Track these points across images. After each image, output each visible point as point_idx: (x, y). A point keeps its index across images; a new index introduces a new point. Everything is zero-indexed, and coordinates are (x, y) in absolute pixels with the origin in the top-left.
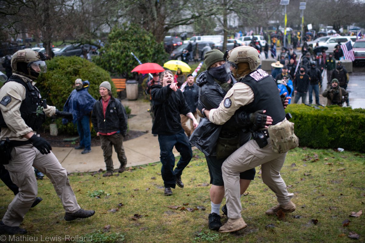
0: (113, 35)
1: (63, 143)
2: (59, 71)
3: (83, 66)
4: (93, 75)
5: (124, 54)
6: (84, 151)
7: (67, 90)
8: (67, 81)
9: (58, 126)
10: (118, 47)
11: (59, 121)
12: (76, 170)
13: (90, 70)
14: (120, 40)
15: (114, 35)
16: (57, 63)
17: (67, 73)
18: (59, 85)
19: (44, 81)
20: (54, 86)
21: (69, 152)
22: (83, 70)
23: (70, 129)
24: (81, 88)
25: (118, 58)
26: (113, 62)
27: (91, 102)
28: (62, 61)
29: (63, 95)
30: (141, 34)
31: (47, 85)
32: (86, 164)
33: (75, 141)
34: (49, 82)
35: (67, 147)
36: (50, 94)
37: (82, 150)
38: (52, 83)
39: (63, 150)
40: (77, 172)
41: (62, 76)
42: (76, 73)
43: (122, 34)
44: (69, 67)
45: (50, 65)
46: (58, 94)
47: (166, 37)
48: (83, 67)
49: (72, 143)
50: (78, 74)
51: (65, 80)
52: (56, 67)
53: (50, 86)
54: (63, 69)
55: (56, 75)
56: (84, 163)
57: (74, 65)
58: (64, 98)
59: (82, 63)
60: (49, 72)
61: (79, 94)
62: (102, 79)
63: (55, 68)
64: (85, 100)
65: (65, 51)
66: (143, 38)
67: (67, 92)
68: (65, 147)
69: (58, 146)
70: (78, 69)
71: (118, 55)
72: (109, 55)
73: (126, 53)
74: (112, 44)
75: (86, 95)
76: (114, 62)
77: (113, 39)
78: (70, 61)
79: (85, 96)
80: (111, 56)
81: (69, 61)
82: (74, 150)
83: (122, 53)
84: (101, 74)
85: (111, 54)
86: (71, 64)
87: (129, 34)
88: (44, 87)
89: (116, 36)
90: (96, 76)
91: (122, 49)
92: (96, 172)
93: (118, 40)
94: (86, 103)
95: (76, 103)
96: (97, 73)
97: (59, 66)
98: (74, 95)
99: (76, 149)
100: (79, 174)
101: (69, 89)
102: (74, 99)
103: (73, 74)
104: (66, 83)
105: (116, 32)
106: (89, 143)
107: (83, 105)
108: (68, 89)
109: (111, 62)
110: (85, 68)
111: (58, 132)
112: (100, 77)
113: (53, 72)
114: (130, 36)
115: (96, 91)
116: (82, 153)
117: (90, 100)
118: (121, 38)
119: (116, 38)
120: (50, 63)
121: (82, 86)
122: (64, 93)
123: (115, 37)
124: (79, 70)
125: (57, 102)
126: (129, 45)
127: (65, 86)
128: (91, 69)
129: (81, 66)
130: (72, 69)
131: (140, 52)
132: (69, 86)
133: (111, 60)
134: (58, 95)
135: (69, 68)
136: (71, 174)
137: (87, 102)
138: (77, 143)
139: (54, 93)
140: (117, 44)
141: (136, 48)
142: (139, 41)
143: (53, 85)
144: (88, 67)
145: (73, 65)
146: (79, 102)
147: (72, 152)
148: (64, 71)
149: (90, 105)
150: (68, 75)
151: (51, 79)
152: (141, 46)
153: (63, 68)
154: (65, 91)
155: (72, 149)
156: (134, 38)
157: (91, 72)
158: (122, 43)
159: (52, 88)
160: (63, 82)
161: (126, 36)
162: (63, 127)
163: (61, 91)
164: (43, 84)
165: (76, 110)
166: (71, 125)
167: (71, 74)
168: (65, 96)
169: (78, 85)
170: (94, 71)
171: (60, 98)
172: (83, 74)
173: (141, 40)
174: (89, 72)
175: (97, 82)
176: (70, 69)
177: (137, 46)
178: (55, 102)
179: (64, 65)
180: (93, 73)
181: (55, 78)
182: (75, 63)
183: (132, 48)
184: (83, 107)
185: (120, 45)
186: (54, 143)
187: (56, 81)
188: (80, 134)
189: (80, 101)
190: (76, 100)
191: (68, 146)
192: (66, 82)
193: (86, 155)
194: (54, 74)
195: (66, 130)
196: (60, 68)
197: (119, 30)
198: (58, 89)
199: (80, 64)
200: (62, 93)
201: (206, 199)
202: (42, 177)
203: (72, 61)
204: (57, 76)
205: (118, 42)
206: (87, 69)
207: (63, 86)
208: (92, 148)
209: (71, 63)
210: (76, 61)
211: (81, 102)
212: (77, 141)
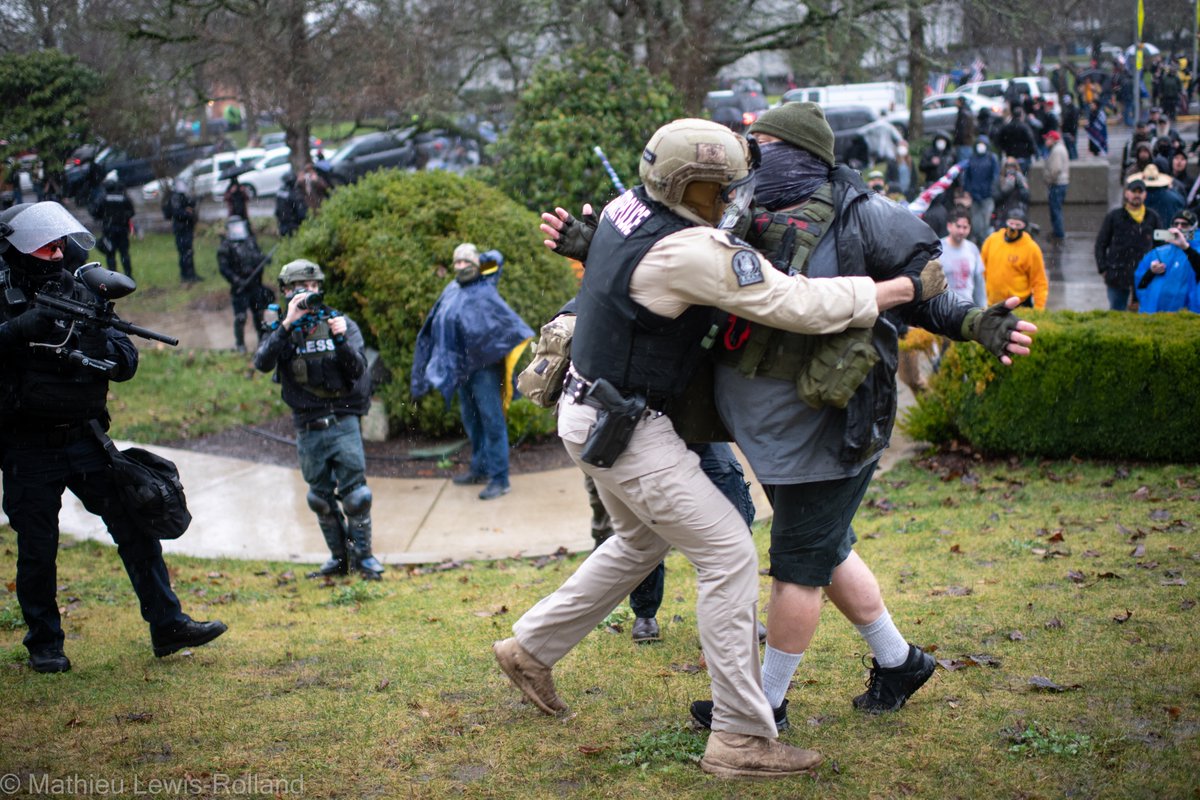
0: (536, 92)
1: (410, 465)
2: (390, 221)
3: (467, 200)
4: (502, 232)
5: (580, 159)
6: (489, 489)
7: (419, 284)
8: (418, 253)
9: (388, 409)
10: (557, 134)
11: (394, 389)
12: (479, 552)
13: (491, 213)
14: (563, 111)
15: (541, 94)
16: (382, 194)
17: (415, 227)
18: (392, 267)
19: (339, 255)
20: (377, 272)
21: (437, 493)
22: (469, 216)
23: (431, 418)
24: (474, 274)
25: (557, 172)
26: (541, 188)
27: (504, 324)
28: (397, 186)
29: (407, 301)
30: (635, 88)
31: (352, 269)
32: (502, 532)
33: (448, 456)
34: (357, 258)
35: (425, 476)
36: (363, 300)
37: (481, 488)
38: (370, 262)
39: (416, 488)
40: (482, 557)
41: (400, 237)
42: (446, 225)
43: (568, 89)
44: (421, 205)
45: (357, 200)
46: (390, 299)
47: (714, 94)
48: (468, 204)
49: (440, 465)
50: (453, 230)
51: (411, 250)
52: (380, 209)
53: (363, 270)
54: (403, 213)
55: (380, 233)
56: (495, 530)
57: (440, 200)
58: (410, 312)
59: (462, 192)
60: (357, 224)
61: (465, 296)
62: (531, 244)
63: (374, 212)
64: (483, 317)
65: (350, 158)
66: (642, 101)
67: (419, 290)
68: (419, 477)
69: (393, 476)
70: (452, 213)
71: (560, 162)
72: (527, 165)
73: (587, 154)
74: (539, 125)
75: (490, 301)
76: (544, 189)
77: (539, 108)
78: (424, 186)
79: (484, 303)
80: (532, 165)
81: (420, 185)
82: (451, 488)
83: (572, 154)
84: (527, 226)
85: (534, 159)
86: (429, 197)
87: (593, 90)
88: (343, 274)
89: (548, 96)
90: (513, 233)
91: (571, 142)
92: (548, 557)
93: (556, 112)
94: (487, 328)
95: (453, 326)
96: (516, 225)
97: (390, 204)
98: (451, 300)
99: (458, 482)
100: (491, 565)
101: (427, 281)
102: (448, 313)
103: (434, 229)
104: (416, 262)
105: (549, 82)
106: (501, 463)
107: (476, 336)
108: (423, 280)
109: (534, 187)
110: (475, 207)
111: (387, 430)
112: (523, 239)
113: (369, 226)
114: (596, 96)
115: (515, 285)
116: (482, 497)
117: (501, 317)
118: (566, 102)
119: (548, 105)
120: (355, 195)
121: (474, 269)
122: (411, 295)
123: (544, 101)
124: (456, 217)
125: (386, 326)
126: (595, 128)
127: (413, 270)
128: (496, 211)
129: (463, 203)
130: (433, 211)
131: (633, 149)
132: (425, 269)
133: (535, 180)
134: (391, 303)
135: (424, 211)
136: (463, 563)
137: (492, 324)
138: (457, 463)
139: (376, 295)
140: (553, 123)
141: (619, 136)
142: (630, 112)
143: (374, 269)
144: (485, 203)
145: (434, 199)
146: (465, 323)
147: (446, 493)
148: (406, 221)
149: (500, 335)
150: (420, 232)
151: (367, 247)
152: (637, 129)
153: (403, 210)
154: (412, 289)
155: (445, 485)
156: (612, 100)
157: (497, 220)
158: (571, 120)
159: (370, 280)
160: (405, 256)
161: (584, 96)
162: (404, 409)
163: (400, 287)
164: (337, 267)
165: (453, 349)
166: (434, 404)
167: (429, 231)
168: (413, 303)
169: (462, 266)
170: (505, 219)
171: (397, 311)
172: (471, 229)
173: (637, 106)
174: (488, 222)
175: (516, 255)
176: (424, 214)
177: (622, 129)
178: (381, 325)
179: (404, 201)
180: (503, 224)
181: (379, 244)
182: (439, 192)
183: (604, 134)
184: (479, 341)
185: (565, 127)
186: (378, 466)
187: (384, 256)
188: (469, 432)
189: (468, 320)
190: (454, 317)
191: (429, 473)
192: (415, 258)
193: (495, 504)
194: (374, 232)
195: (416, 422)
196: (390, 211)
197: (558, 74)
198: (389, 282)
199: (457, 195)
200: (404, 294)
201: (987, 635)
202: (379, 573)
203: (430, 186)
204: (386, 237)
205: (556, 118)
206: (481, 212)
207: (406, 271)
208: (513, 480)
209: (425, 194)
210: (443, 186)
211: (471, 325)
212: (456, 459)
